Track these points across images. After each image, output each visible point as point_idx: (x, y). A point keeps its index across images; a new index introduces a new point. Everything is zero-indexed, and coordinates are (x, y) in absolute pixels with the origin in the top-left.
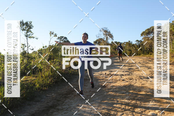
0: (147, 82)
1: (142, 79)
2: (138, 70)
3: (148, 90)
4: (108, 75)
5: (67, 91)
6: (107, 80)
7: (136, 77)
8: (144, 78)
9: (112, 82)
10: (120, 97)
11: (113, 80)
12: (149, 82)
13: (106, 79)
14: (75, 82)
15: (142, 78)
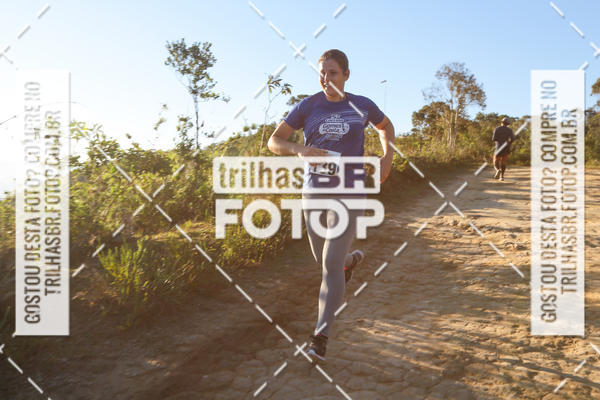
4: (465, 227)
6: (462, 244)
9: (480, 253)
10: (510, 305)
11: (484, 248)
13: (456, 240)
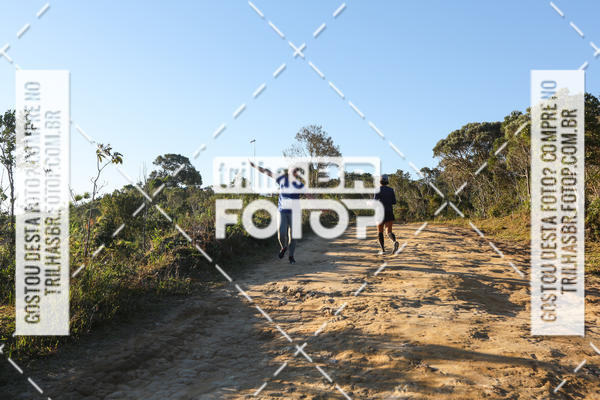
0: (407, 320)
1: (396, 307)
2: (398, 275)
3: (401, 347)
4: (293, 293)
5: (126, 358)
6: (285, 311)
7: (379, 299)
8: (406, 302)
9: (298, 321)
11: (304, 314)
12: (414, 319)
13: (280, 308)
14: (170, 322)
15: (398, 304)
